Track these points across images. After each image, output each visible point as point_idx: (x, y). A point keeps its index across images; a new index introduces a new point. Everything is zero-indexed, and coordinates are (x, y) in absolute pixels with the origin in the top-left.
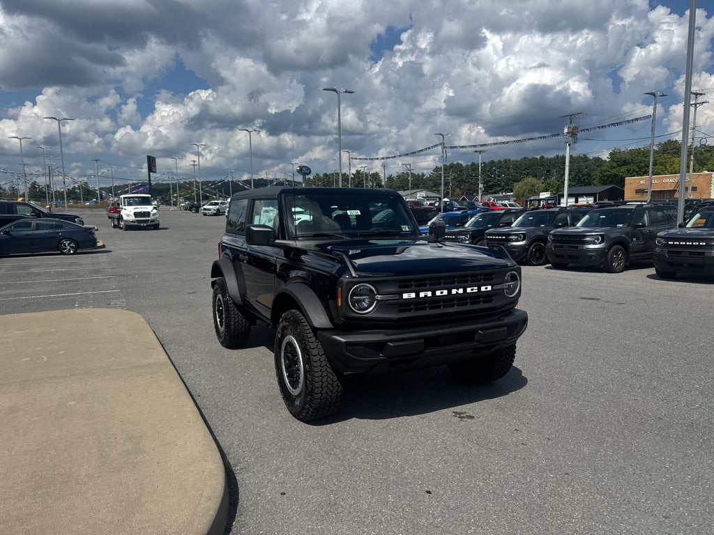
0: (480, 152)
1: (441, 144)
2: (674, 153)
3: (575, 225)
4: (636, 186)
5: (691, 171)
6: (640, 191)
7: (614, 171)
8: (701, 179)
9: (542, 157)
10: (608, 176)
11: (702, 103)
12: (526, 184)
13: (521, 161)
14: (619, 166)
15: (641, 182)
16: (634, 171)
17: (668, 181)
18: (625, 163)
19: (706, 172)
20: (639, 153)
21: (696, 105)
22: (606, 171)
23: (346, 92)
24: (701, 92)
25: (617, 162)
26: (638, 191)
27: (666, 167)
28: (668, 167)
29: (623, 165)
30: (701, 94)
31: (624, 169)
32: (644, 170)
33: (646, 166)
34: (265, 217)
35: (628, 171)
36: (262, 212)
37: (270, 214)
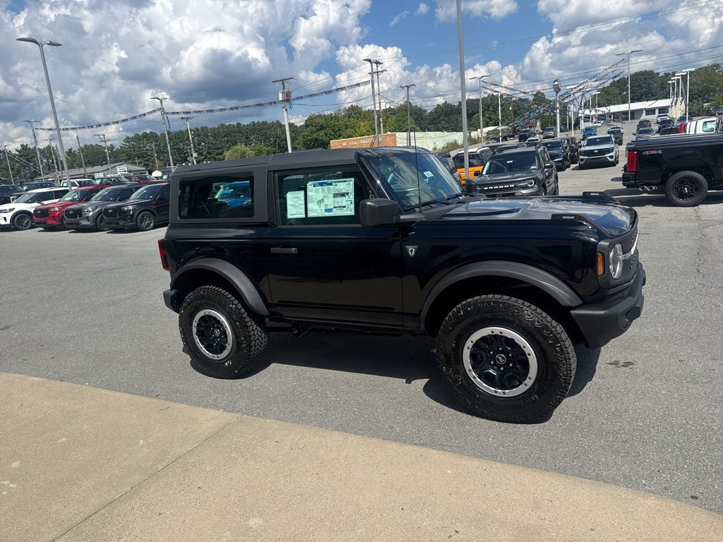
0: (187, 119)
2: (358, 117)
5: (382, 132)
7: (315, 136)
8: (388, 139)
10: (311, 141)
14: (318, 130)
15: (344, 144)
16: (331, 134)
17: (364, 141)
18: (322, 128)
19: (390, 132)
20: (332, 118)
21: (377, 72)
22: (307, 136)
23: (51, 44)
25: (315, 127)
27: (355, 130)
28: (357, 130)
29: (321, 129)
31: (322, 133)
33: (339, 130)
34: (320, 191)
35: (326, 135)
36: (310, 185)
37: (338, 187)
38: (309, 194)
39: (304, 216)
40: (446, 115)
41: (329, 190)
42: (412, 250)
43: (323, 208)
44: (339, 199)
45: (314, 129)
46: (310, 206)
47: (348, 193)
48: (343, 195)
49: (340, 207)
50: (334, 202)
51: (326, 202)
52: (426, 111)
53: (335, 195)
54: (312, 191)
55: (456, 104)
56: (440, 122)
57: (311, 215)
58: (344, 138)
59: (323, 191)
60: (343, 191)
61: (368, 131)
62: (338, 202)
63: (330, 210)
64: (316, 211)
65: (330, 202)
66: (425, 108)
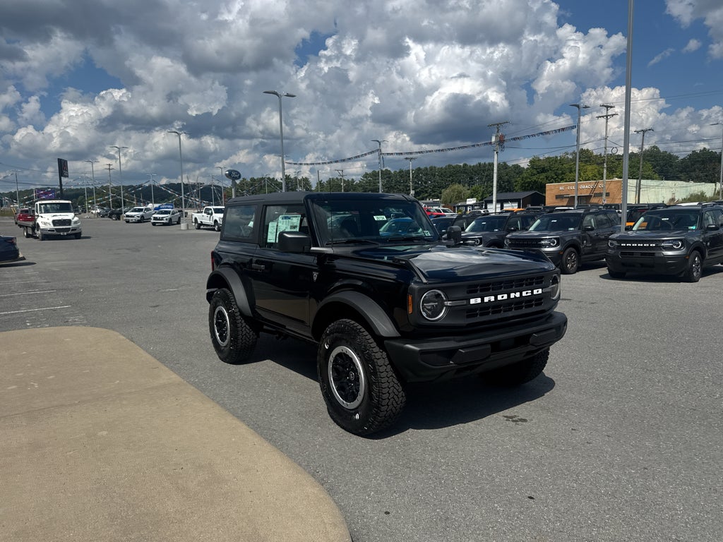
0: (411, 159)
1: (378, 150)
2: (586, 161)
3: (527, 230)
4: (556, 192)
5: (605, 178)
6: (559, 197)
7: (534, 178)
8: (612, 186)
9: (465, 165)
10: (529, 183)
11: (613, 115)
12: (453, 191)
13: (446, 168)
14: (538, 173)
15: (560, 188)
16: (552, 178)
17: (584, 187)
18: (544, 170)
19: (617, 179)
20: (556, 161)
21: (607, 116)
22: (526, 178)
23: (288, 95)
24: (611, 105)
25: (536, 169)
26: (558, 197)
27: (580, 174)
28: (582, 174)
29: (542, 172)
30: (611, 107)
31: (543, 176)
32: (560, 177)
33: (563, 173)
35: (547, 178)
36: (280, 218)
37: (293, 221)
38: (279, 224)
39: (274, 241)
40: (703, 162)
41: (289, 223)
42: (315, 276)
45: (535, 172)
47: (297, 227)
52: (677, 157)
53: (291, 227)
54: (281, 222)
56: (694, 170)
57: (278, 241)
58: (566, 181)
59: (286, 223)
61: (595, 176)
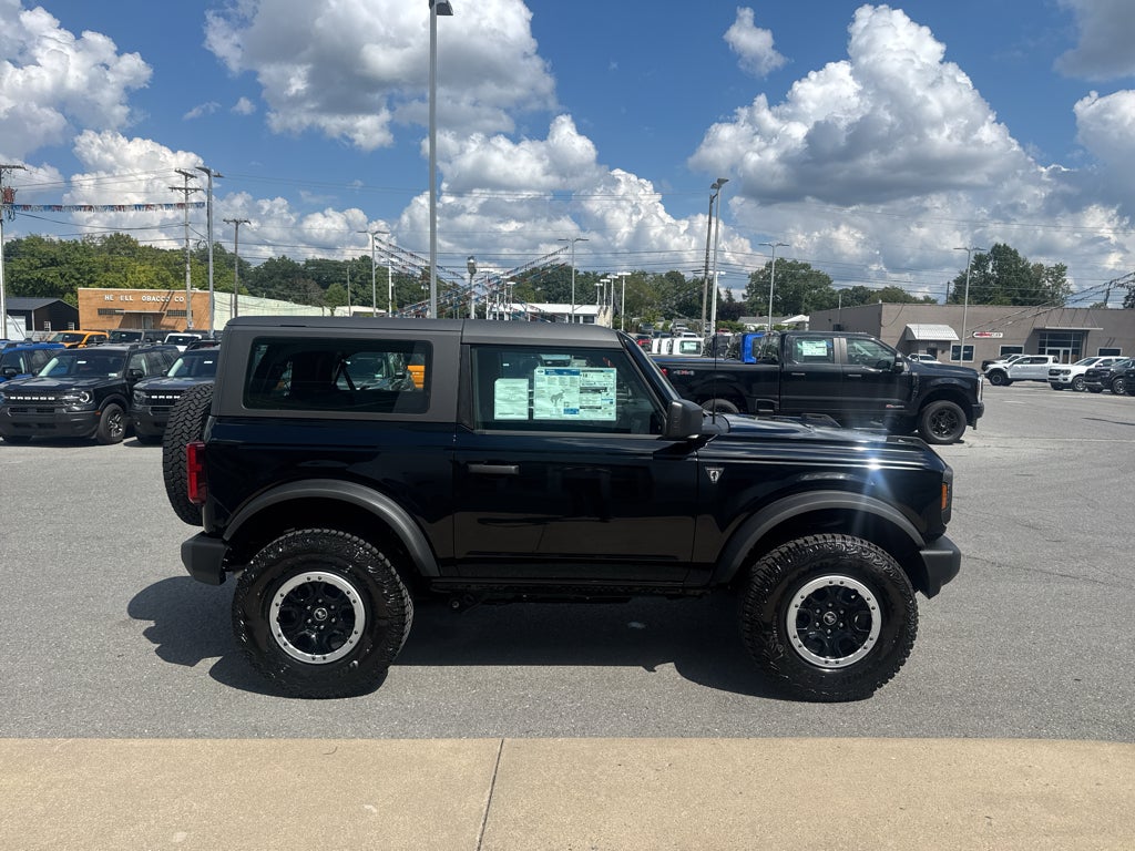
4: (97, 303)
5: (186, 287)
6: (105, 312)
8: (197, 300)
10: (28, 282)
11: (196, 190)
14: (44, 265)
15: (107, 298)
16: (73, 277)
17: (149, 298)
18: (54, 262)
19: (198, 290)
21: (187, 190)
22: (21, 272)
24: (194, 174)
25: (40, 258)
26: (102, 312)
27: (125, 276)
28: (129, 276)
29: (52, 265)
30: (192, 177)
31: (53, 271)
32: (88, 277)
33: (90, 271)
34: (557, 382)
35: (62, 276)
36: (539, 372)
37: (589, 378)
38: (538, 384)
39: (526, 417)
40: (285, 275)
41: (573, 381)
42: (714, 474)
43: (562, 408)
44: (590, 396)
45: (38, 263)
46: (537, 402)
47: (605, 389)
48: (597, 391)
49: (591, 407)
50: (581, 400)
51: (566, 398)
52: (248, 264)
53: (583, 390)
54: (543, 380)
55: (302, 263)
56: (273, 286)
57: (538, 416)
58: (100, 286)
59: (562, 383)
60: (598, 385)
61: (152, 281)
62: (588, 400)
63: (574, 411)
64: (547, 410)
65: (574, 399)
66: (248, 260)
